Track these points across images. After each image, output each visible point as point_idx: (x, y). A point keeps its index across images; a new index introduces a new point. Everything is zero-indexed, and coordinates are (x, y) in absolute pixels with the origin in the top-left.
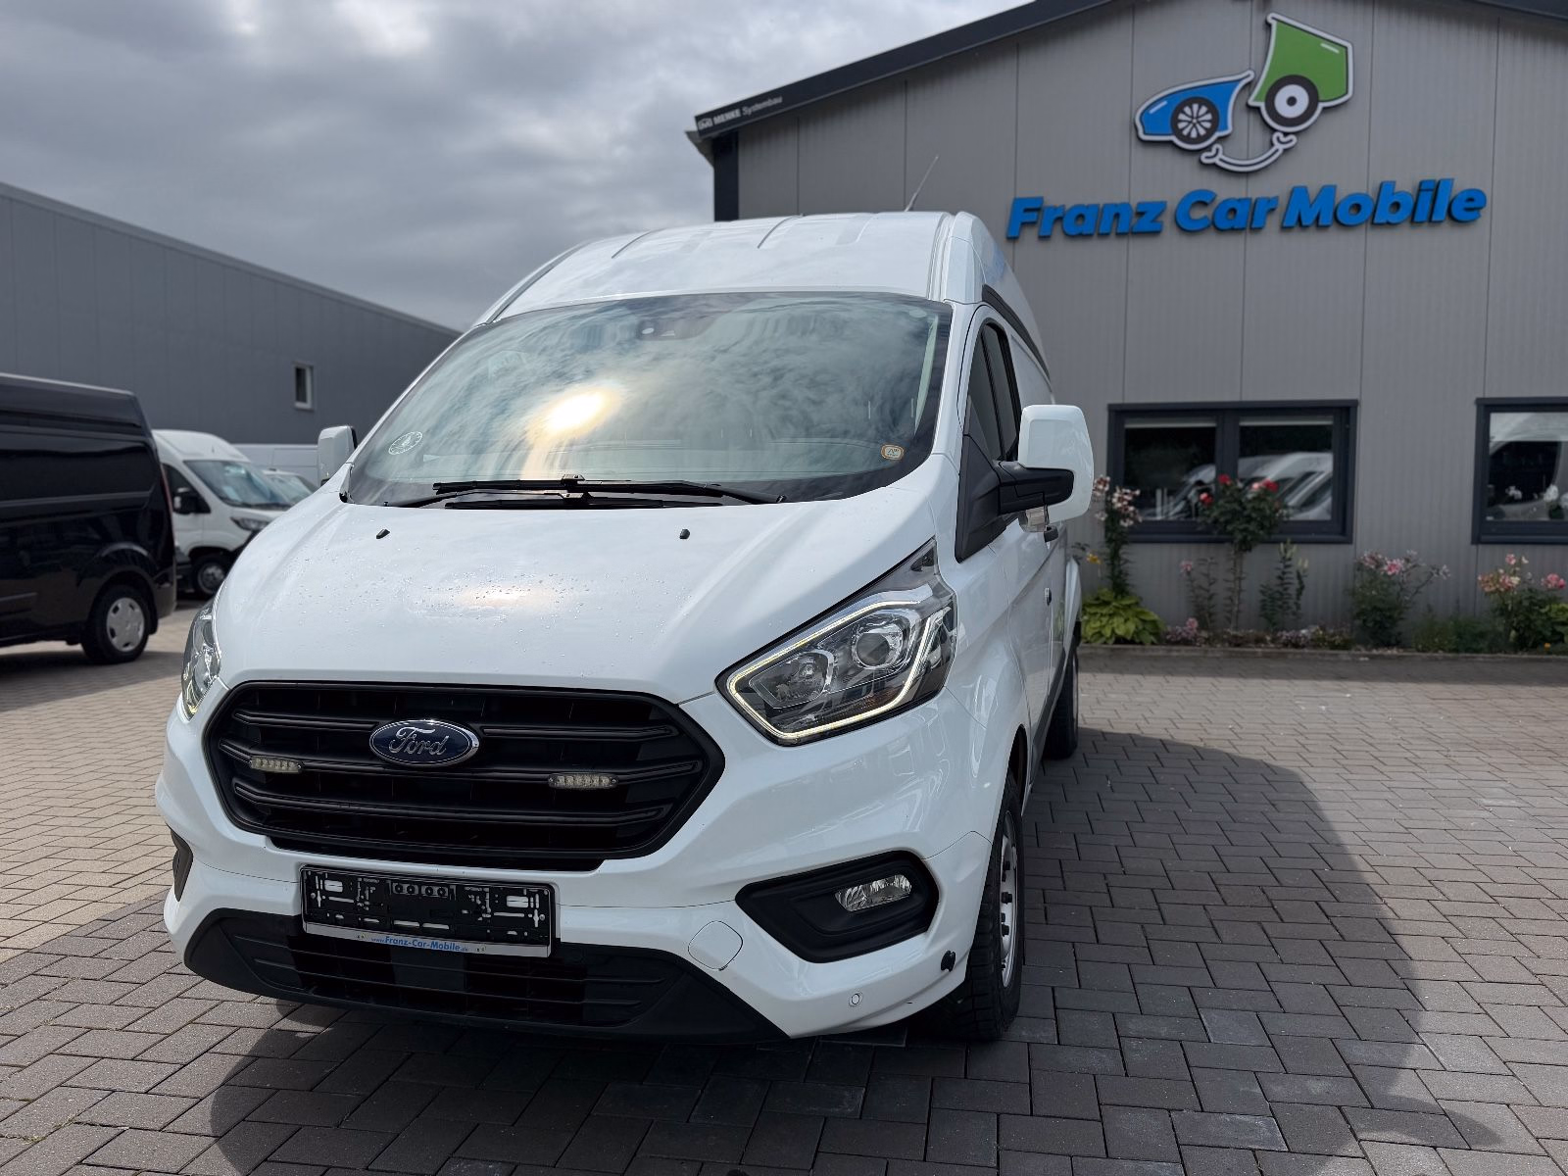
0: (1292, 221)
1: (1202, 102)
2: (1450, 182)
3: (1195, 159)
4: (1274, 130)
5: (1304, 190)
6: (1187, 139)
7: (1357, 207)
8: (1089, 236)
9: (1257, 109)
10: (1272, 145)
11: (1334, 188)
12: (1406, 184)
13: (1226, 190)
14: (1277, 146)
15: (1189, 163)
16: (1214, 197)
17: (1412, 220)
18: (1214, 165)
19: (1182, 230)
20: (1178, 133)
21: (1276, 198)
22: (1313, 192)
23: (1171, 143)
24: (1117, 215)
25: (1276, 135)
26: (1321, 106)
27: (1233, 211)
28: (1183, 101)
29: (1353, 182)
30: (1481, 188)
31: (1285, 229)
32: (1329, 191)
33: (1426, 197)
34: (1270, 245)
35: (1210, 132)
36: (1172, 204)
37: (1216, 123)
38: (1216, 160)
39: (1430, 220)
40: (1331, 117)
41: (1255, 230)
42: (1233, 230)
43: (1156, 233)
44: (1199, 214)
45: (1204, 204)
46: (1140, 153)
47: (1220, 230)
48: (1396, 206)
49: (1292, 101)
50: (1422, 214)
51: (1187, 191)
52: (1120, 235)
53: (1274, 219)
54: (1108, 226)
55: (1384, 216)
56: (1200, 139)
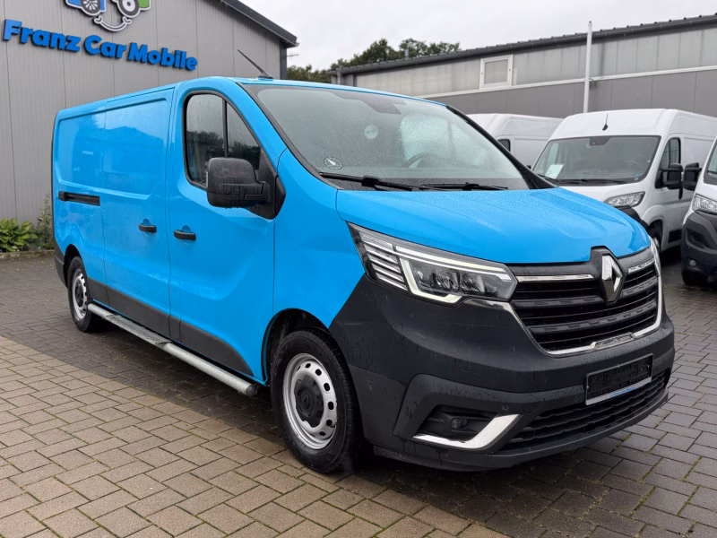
0: (132, 57)
2: (186, 53)
3: (91, 19)
4: (122, 15)
5: (136, 44)
6: (87, 10)
7: (155, 57)
8: (45, 47)
9: (115, 4)
10: (122, 21)
11: (146, 46)
12: (171, 51)
13: (105, 38)
14: (124, 23)
15: (88, 20)
16: (100, 39)
17: (174, 66)
18: (99, 25)
19: (87, 52)
20: (84, 6)
21: (125, 46)
22: (139, 45)
23: (80, 10)
24: (59, 40)
25: (124, 18)
26: (140, 9)
27: (109, 49)
29: (153, 47)
30: (196, 57)
31: (128, 60)
32: (144, 47)
33: (178, 57)
34: (121, 64)
35: (97, 9)
36: (83, 40)
37: (100, 6)
38: (100, 23)
39: (180, 68)
40: (143, 14)
41: (116, 57)
42: (109, 57)
43: (75, 52)
44: (95, 46)
45: (96, 42)
46: (65, 10)
47: (102, 55)
48: (168, 59)
49: (129, 4)
50: (177, 64)
51: (88, 35)
52: (59, 49)
53: (124, 55)
54: (54, 43)
55: (164, 62)
56: (93, 11)
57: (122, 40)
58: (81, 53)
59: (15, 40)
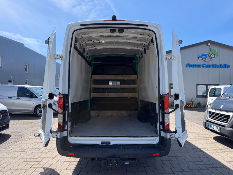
0: (213, 67)
1: (205, 55)
2: (227, 64)
4: (211, 58)
5: (214, 64)
6: (203, 59)
7: (219, 66)
8: (194, 67)
9: (210, 56)
12: (223, 64)
13: (207, 64)
14: (212, 60)
15: (203, 61)
18: (206, 61)
20: (203, 58)
26: (215, 56)
28: (203, 55)
29: (218, 64)
32: (216, 64)
33: (225, 66)
34: (211, 68)
35: (205, 58)
37: (206, 57)
40: (216, 58)
41: (209, 67)
44: (204, 66)
46: (198, 60)
47: (206, 67)
49: (213, 56)
51: (203, 64)
53: (211, 66)
54: (196, 66)
55: (221, 67)
56: (205, 59)
57: (211, 63)
58: (202, 68)
59: (188, 67)
